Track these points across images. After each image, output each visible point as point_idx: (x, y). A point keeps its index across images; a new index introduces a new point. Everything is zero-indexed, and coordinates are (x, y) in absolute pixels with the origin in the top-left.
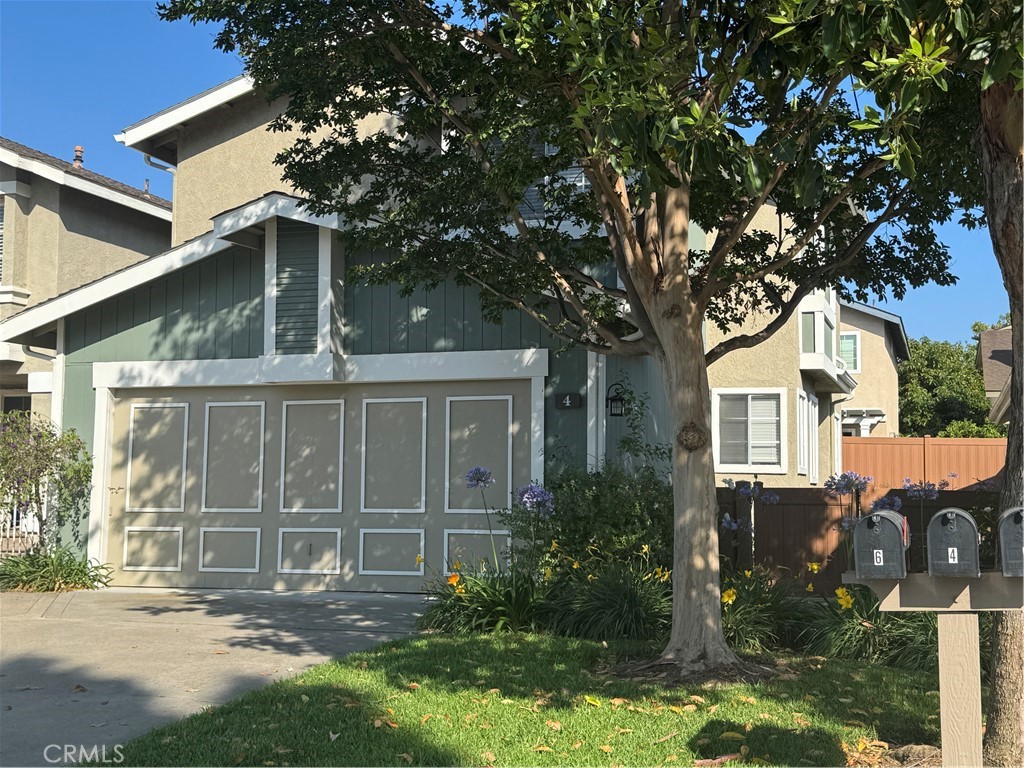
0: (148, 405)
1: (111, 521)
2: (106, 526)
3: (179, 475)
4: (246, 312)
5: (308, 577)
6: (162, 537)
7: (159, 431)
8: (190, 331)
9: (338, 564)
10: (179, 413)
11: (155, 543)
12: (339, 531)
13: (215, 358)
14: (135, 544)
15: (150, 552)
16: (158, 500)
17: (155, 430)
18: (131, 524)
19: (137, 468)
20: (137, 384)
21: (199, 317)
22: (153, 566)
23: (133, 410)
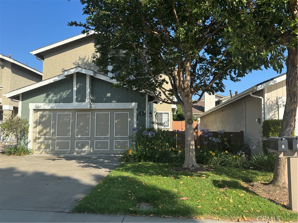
0: (42, 113)
1: (33, 140)
2: (32, 141)
3: (50, 129)
4: (67, 93)
5: (82, 152)
6: (46, 143)
7: (45, 119)
8: (53, 97)
9: (89, 148)
10: (50, 115)
11: (44, 144)
12: (90, 141)
13: (60, 103)
14: (39, 145)
15: (43, 147)
16: (45, 135)
17: (44, 119)
18: (38, 140)
19: (39, 128)
20: (40, 108)
21: (56, 94)
22: (44, 149)
23: (39, 114)
